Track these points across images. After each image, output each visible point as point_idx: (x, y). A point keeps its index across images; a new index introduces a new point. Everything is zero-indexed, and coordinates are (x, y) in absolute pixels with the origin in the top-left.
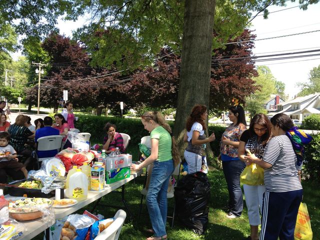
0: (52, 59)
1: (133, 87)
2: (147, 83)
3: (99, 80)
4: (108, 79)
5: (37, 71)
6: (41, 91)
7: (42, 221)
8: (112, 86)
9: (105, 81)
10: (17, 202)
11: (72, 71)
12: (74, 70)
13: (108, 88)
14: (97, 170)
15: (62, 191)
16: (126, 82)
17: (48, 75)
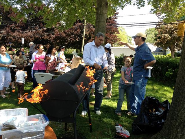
1: (56, 37)
2: (64, 35)
3: (33, 32)
4: (39, 32)
8: (41, 36)
11: (15, 26)
16: (49, 35)
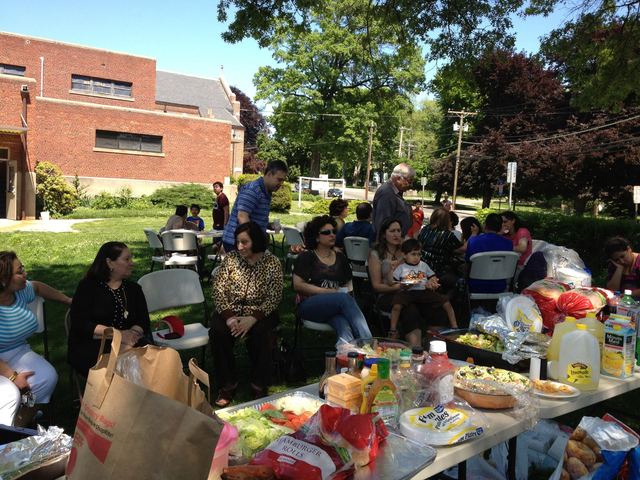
0: (486, 101)
3: (583, 139)
4: (606, 135)
5: (456, 127)
6: (461, 164)
7: (514, 416)
8: (614, 151)
9: (598, 140)
10: (462, 369)
11: (525, 123)
12: (529, 119)
13: (606, 155)
14: (619, 331)
15: (544, 363)
17: (476, 134)
